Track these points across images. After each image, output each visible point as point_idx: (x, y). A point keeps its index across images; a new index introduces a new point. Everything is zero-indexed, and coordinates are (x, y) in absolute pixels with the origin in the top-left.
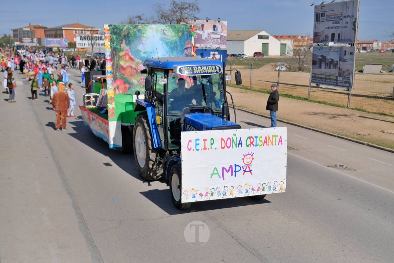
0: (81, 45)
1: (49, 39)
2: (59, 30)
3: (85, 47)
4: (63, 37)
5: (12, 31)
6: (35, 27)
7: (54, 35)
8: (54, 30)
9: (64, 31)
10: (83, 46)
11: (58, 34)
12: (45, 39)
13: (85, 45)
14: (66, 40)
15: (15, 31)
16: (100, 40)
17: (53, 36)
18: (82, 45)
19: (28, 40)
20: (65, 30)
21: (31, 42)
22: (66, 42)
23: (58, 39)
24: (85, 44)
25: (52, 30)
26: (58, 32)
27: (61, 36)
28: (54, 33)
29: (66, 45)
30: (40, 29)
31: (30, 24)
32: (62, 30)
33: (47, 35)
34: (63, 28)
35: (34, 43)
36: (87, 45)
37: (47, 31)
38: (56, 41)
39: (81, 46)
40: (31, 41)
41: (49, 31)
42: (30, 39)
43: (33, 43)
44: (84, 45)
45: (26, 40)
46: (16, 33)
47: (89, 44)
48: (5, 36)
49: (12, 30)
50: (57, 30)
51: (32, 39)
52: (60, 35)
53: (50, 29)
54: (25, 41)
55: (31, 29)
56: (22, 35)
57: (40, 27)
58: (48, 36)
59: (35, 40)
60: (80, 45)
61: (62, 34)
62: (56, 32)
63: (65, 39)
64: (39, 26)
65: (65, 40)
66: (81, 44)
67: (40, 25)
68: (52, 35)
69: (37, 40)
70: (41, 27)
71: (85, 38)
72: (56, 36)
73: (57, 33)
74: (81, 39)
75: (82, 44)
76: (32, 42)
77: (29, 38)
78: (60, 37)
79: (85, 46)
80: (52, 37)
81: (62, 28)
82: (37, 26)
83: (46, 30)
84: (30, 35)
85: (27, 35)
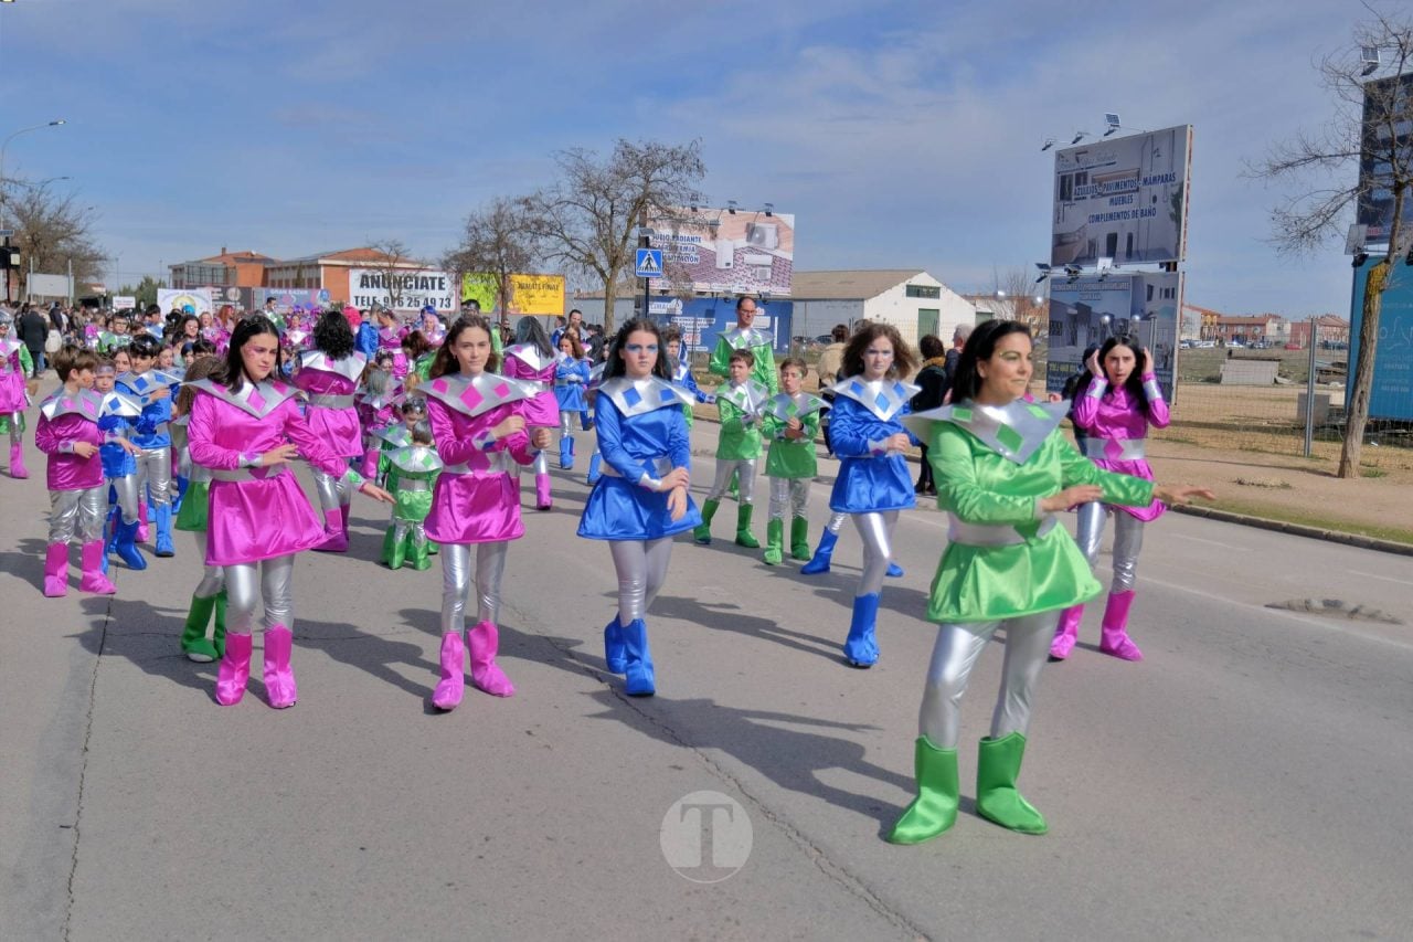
0: (363, 301)
1: (274, 292)
2: (310, 267)
4: (318, 286)
5: (171, 271)
6: (238, 258)
7: (294, 281)
8: (294, 268)
9: (322, 269)
10: (369, 304)
11: (304, 280)
12: (264, 290)
13: (374, 301)
14: (325, 293)
15: (177, 270)
16: (422, 287)
17: (291, 283)
18: (365, 303)
20: (325, 265)
22: (325, 300)
23: (304, 292)
24: (374, 298)
25: (287, 268)
26: (306, 274)
27: (314, 284)
28: (292, 275)
30: (253, 264)
31: (224, 250)
32: (318, 266)
33: (273, 282)
34: (320, 262)
37: (273, 269)
38: (296, 296)
39: (363, 304)
40: (221, 295)
41: (280, 269)
42: (220, 290)
44: (371, 302)
46: (179, 277)
48: (148, 281)
49: (170, 267)
50: (304, 267)
51: (225, 291)
52: (310, 280)
53: (282, 263)
55: (224, 263)
56: (197, 279)
57: (251, 259)
60: (360, 300)
61: (318, 280)
62: (299, 275)
63: (323, 290)
64: (249, 257)
65: (322, 295)
66: (363, 298)
67: (254, 253)
68: (287, 281)
70: (255, 258)
71: (375, 283)
72: (298, 284)
73: (302, 274)
74: (362, 285)
75: (365, 299)
77: (218, 287)
78: (310, 287)
80: (287, 286)
81: (317, 260)
82: (244, 256)
83: (267, 266)
84: (221, 280)
85: (209, 279)
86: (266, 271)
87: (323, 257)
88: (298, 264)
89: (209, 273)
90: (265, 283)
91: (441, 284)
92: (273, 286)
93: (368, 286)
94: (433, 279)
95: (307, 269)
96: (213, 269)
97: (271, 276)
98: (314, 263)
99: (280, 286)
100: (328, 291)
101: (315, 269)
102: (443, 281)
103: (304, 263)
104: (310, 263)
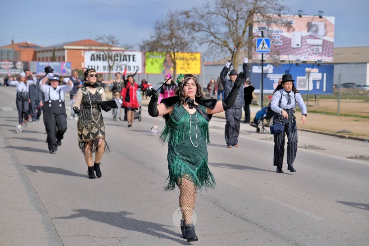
1: (41, 63)
2: (59, 50)
3: (99, 72)
4: (64, 60)
6: (21, 46)
7: (51, 58)
8: (51, 51)
9: (66, 51)
11: (56, 57)
13: (98, 68)
14: (68, 64)
16: (124, 60)
17: (49, 59)
19: (8, 64)
20: (68, 49)
21: (13, 68)
22: (69, 68)
23: (57, 64)
24: (98, 66)
25: (47, 51)
26: (57, 54)
27: (62, 59)
28: (50, 54)
29: (69, 73)
30: (29, 49)
31: (13, 41)
32: (64, 50)
33: (39, 58)
34: (65, 47)
35: (18, 70)
36: (102, 69)
37: (39, 52)
40: (13, 66)
41: (43, 51)
42: (12, 63)
43: (16, 70)
45: (5, 64)
47: (104, 68)
50: (56, 50)
51: (15, 63)
52: (59, 58)
53: (44, 48)
54: (3, 66)
55: (13, 49)
57: (27, 46)
58: (41, 59)
59: (19, 65)
61: (64, 57)
62: (54, 54)
63: (67, 63)
64: (26, 45)
65: (67, 65)
66: (92, 66)
67: (29, 43)
68: (47, 58)
69: (23, 64)
70: (30, 45)
71: (98, 58)
72: (53, 59)
74: (91, 60)
76: (15, 68)
77: (10, 61)
78: (59, 61)
80: (47, 61)
81: (63, 46)
82: (24, 45)
83: (37, 50)
84: (12, 58)
85: (6, 57)
86: (35, 53)
87: (67, 45)
88: (53, 49)
89: (6, 54)
90: (34, 59)
91: (134, 58)
92: (39, 60)
93: (94, 60)
94: (129, 56)
95: (58, 52)
96: (8, 52)
97: (39, 55)
98: (62, 48)
99: (43, 60)
100: (70, 63)
101: (62, 51)
102: (135, 57)
103: (56, 48)
104: (59, 48)
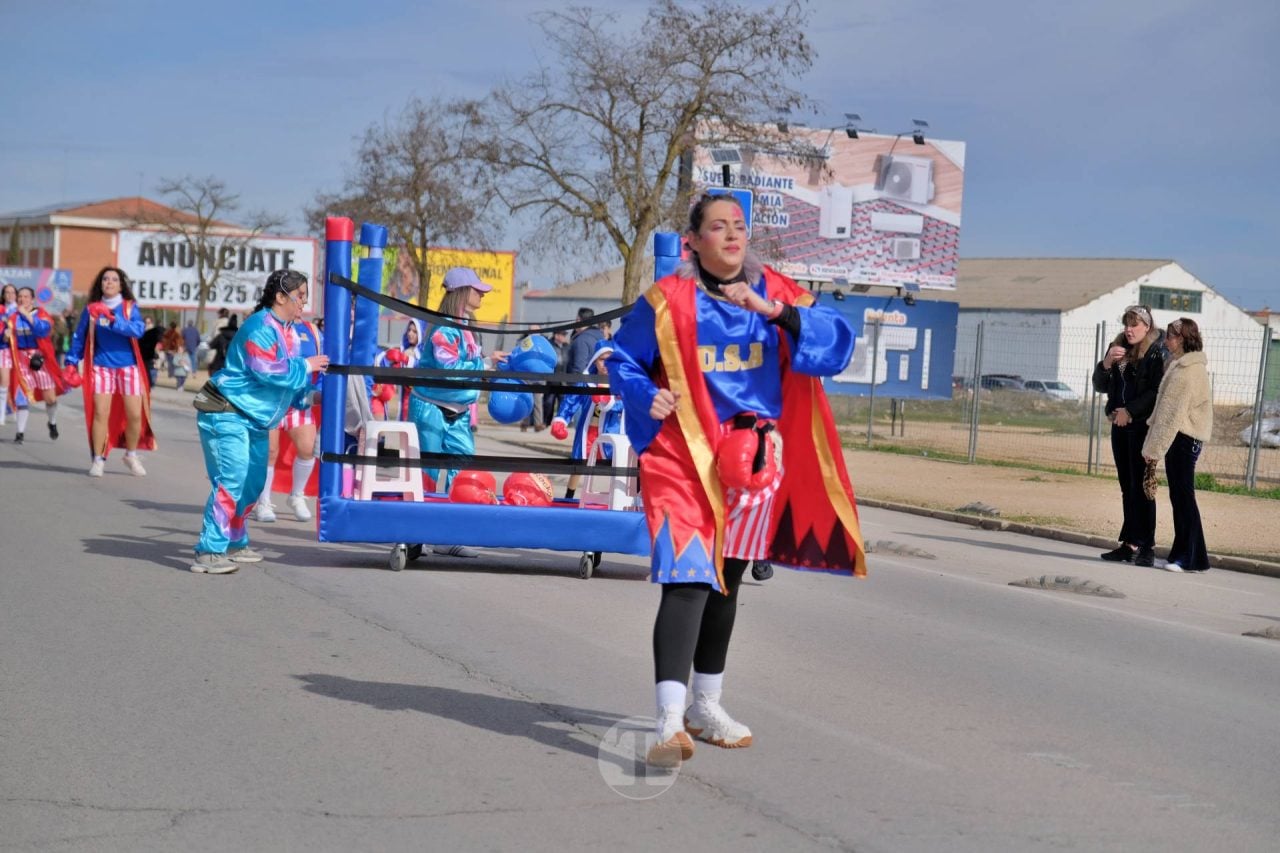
2: (34, 228)
3: (166, 302)
4: (49, 263)
7: (4, 253)
8: (4, 229)
9: (57, 233)
10: (152, 296)
11: (22, 252)
13: (163, 290)
14: (63, 276)
16: (252, 268)
18: (147, 293)
20: (63, 227)
22: (63, 289)
23: (23, 273)
24: (163, 285)
26: (27, 242)
27: (43, 259)
28: (2, 243)
32: (50, 228)
34: (55, 220)
36: (177, 293)
44: (157, 292)
47: (185, 289)
50: (22, 229)
52: (34, 254)
61: (49, 253)
62: (14, 243)
63: (59, 272)
65: (57, 280)
66: (143, 282)
71: (167, 255)
72: (11, 258)
73: (19, 243)
74: (142, 261)
75: (147, 286)
78: (33, 264)
79: (162, 296)
81: (48, 216)
87: (60, 212)
88: (13, 223)
93: (152, 263)
94: (273, 253)
95: (29, 234)
98: (44, 221)
100: (68, 273)
101: (43, 234)
102: (291, 257)
103: (23, 222)
104: (34, 222)
